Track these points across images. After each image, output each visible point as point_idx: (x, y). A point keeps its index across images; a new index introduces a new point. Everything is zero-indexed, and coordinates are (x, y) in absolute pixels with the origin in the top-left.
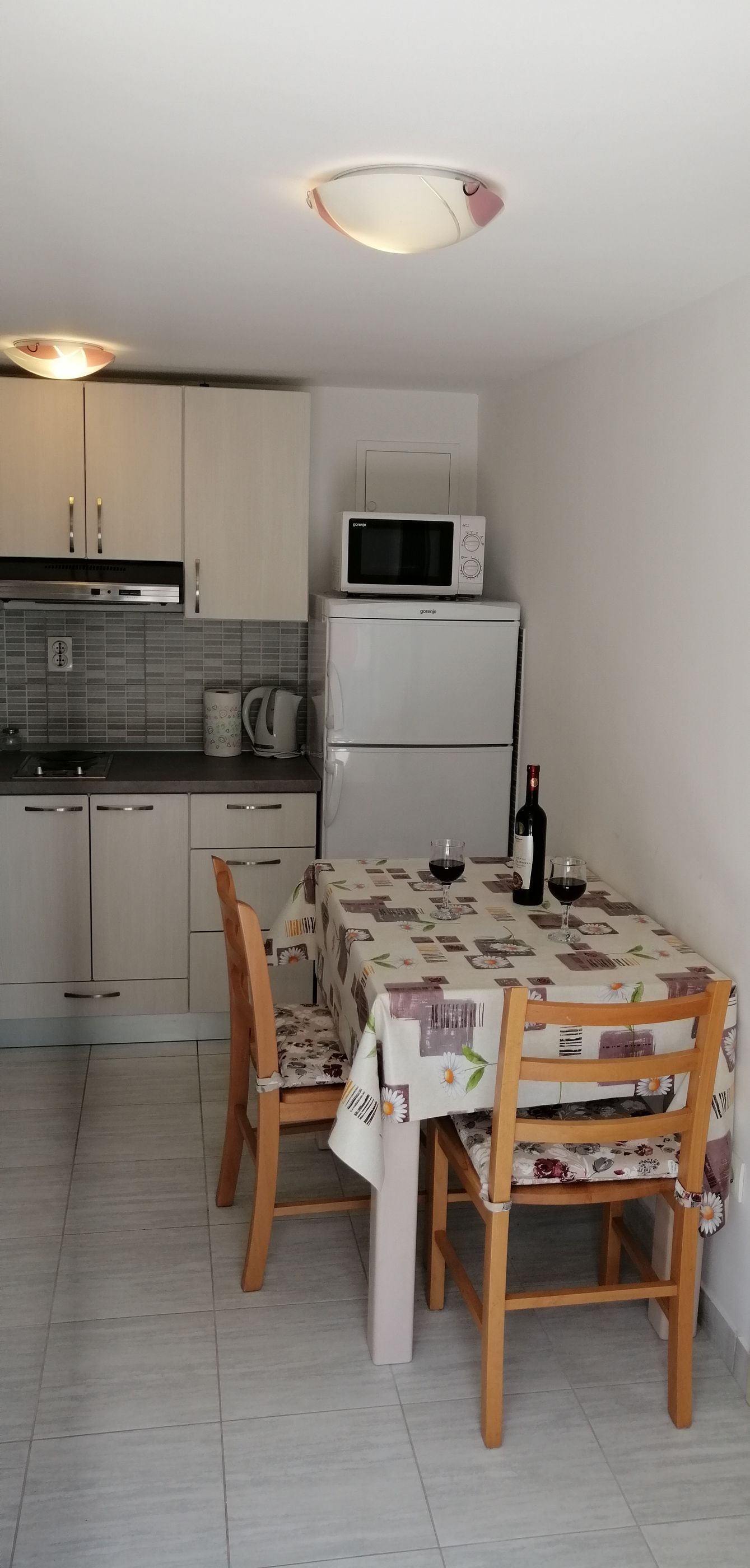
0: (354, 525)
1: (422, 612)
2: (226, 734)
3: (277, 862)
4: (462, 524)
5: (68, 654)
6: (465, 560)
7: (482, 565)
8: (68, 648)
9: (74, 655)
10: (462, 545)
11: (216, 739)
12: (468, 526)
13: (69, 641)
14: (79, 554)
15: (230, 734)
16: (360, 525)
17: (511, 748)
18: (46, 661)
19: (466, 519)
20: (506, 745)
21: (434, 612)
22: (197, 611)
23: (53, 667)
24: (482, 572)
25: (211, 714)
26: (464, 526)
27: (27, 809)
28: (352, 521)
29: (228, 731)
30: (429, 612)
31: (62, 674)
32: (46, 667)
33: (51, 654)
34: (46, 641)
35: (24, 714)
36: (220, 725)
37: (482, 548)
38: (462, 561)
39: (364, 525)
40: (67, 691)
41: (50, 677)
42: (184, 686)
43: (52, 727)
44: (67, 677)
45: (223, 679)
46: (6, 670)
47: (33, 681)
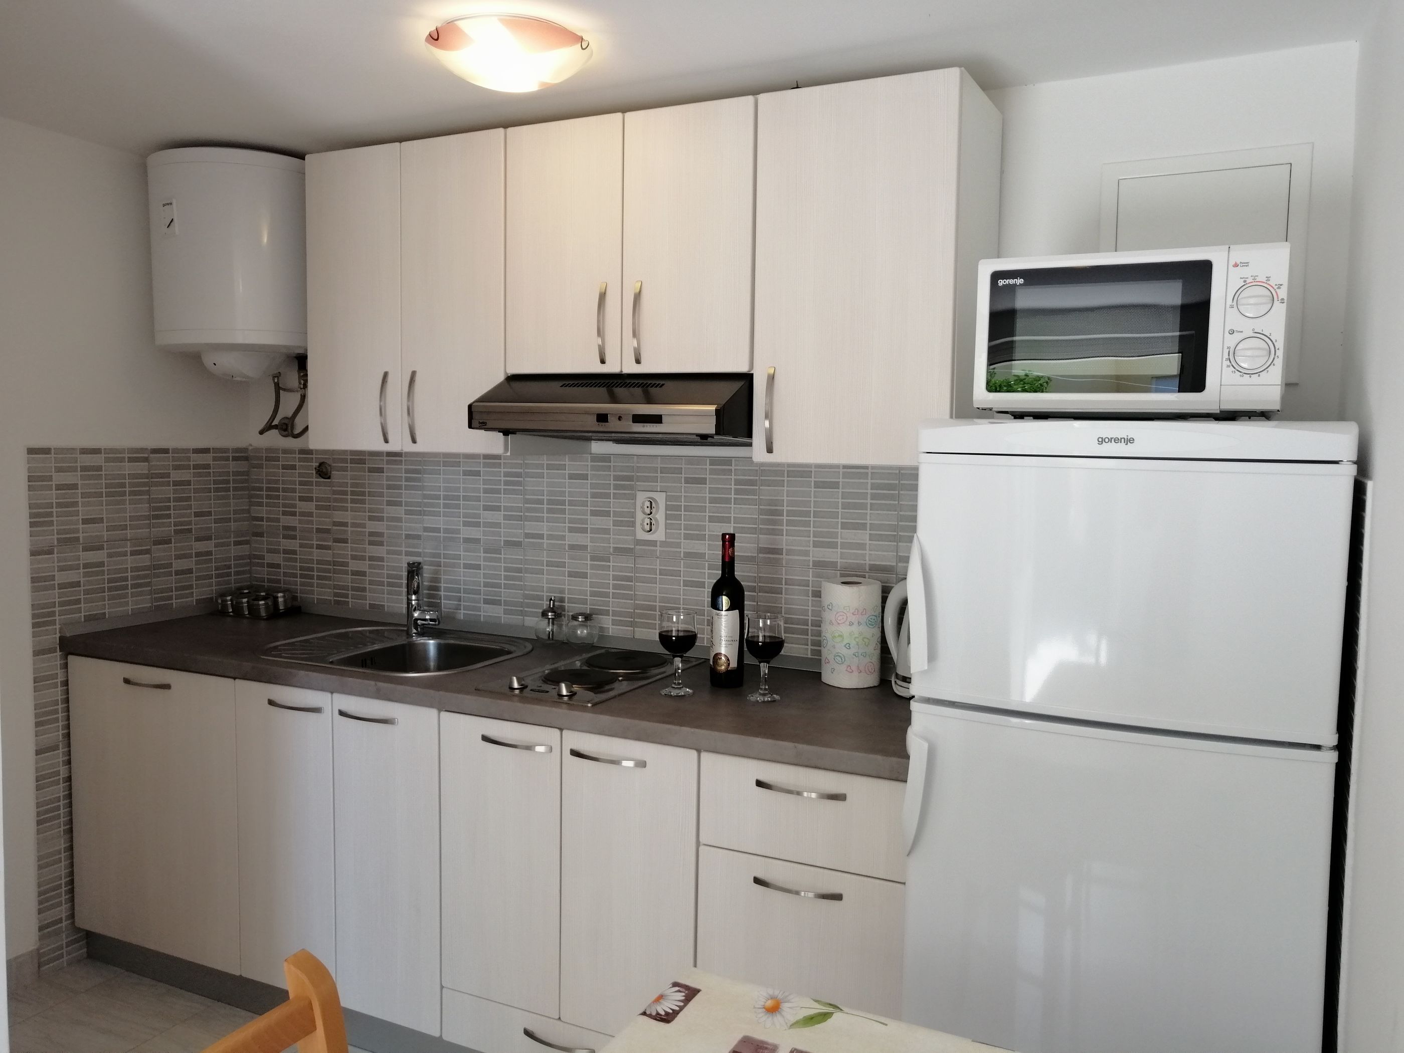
0: (1001, 283)
1: (1101, 441)
2: (844, 651)
3: (838, 897)
4: (1232, 263)
5: (660, 516)
6: (1237, 337)
7: (1280, 344)
8: (660, 506)
9: (667, 517)
10: (1232, 307)
12: (1246, 264)
13: (661, 498)
14: (612, 367)
16: (1012, 282)
17: (1333, 757)
18: (633, 524)
19: (1240, 253)
20: (1318, 747)
21: (1129, 441)
22: (770, 450)
23: (641, 535)
24: (1279, 362)
25: (828, 616)
26: (1236, 265)
27: (485, 739)
28: (996, 276)
29: (848, 646)
30: (1117, 440)
31: (653, 543)
32: (634, 534)
33: (640, 516)
34: (634, 497)
35: (606, 595)
36: (837, 635)
37: (1280, 312)
38: (1231, 341)
39: (1020, 281)
40: (658, 568)
41: (638, 547)
42: (811, 570)
43: (641, 616)
44: (658, 548)
45: (868, 562)
46: (589, 535)
47: (619, 551)
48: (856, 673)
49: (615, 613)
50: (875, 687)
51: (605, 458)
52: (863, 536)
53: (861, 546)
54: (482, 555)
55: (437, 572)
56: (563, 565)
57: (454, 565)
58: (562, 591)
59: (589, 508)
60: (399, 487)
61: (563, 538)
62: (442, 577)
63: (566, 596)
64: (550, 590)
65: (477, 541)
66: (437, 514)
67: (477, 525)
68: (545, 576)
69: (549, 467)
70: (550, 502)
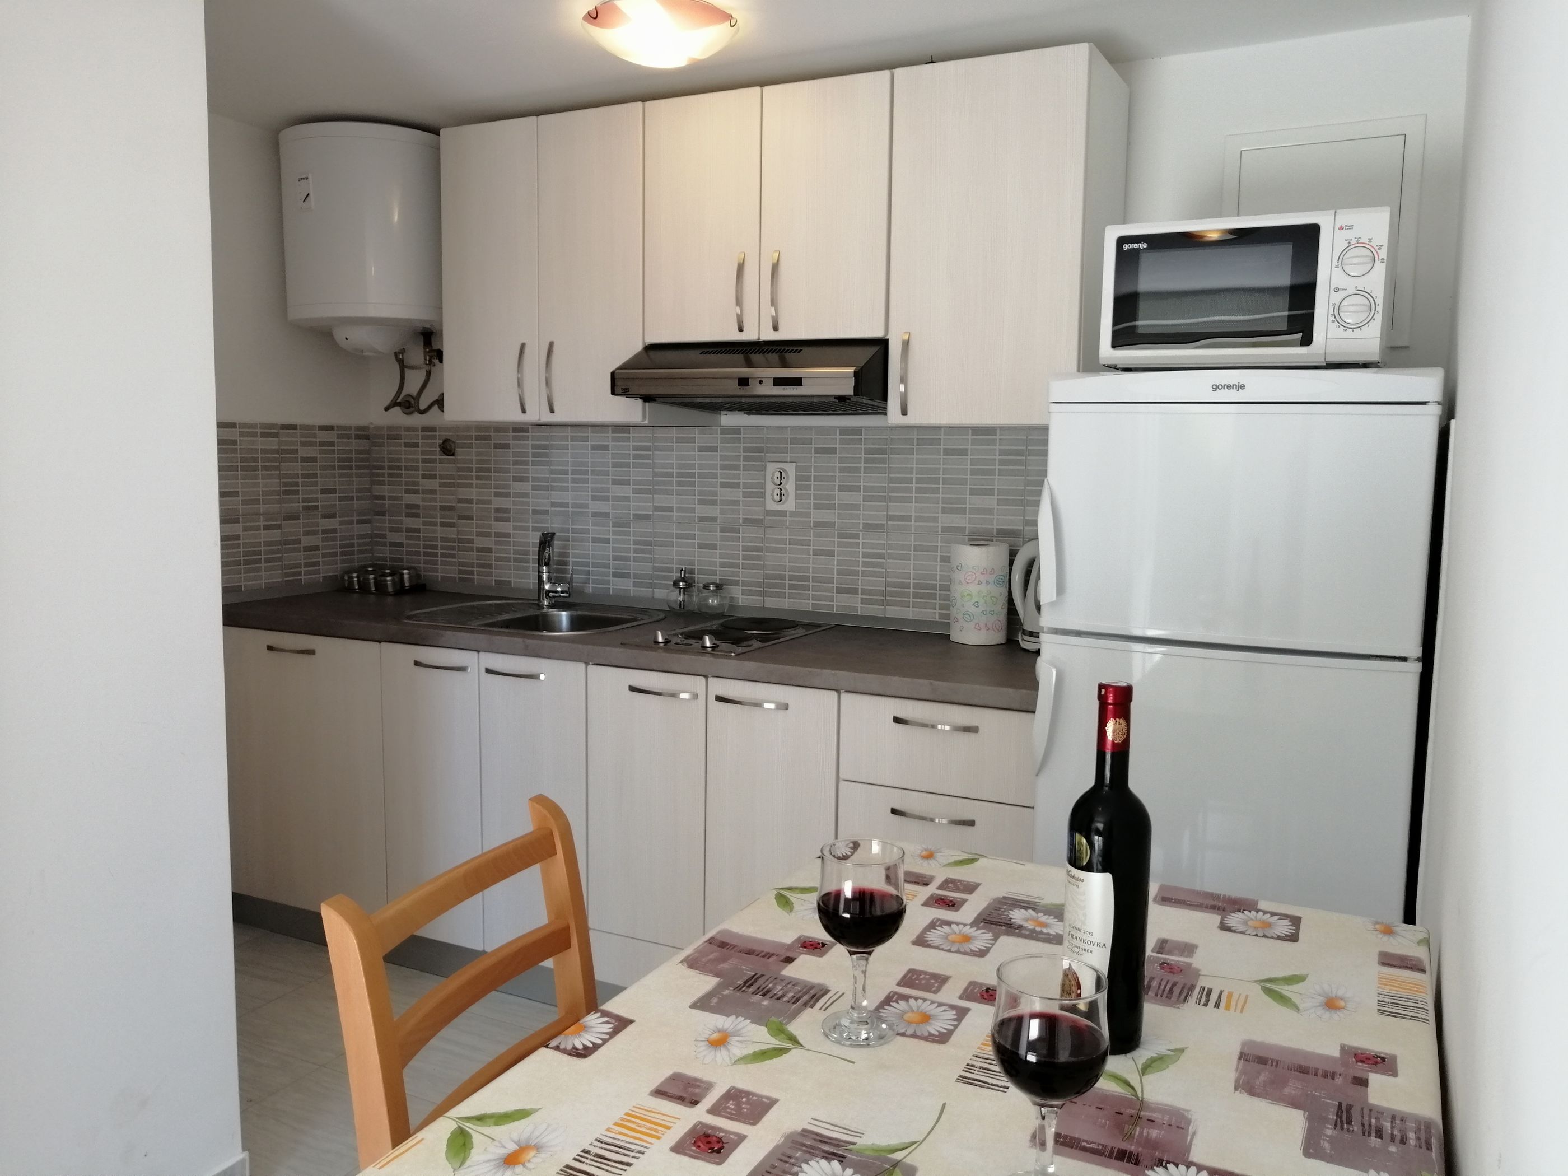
0: (1126, 247)
1: (1215, 388)
2: (973, 609)
3: (971, 823)
4: (1338, 226)
5: (790, 486)
6: (1342, 294)
7: (1380, 301)
8: (790, 475)
9: (797, 487)
10: (1337, 266)
11: (960, 616)
12: (1351, 227)
13: (791, 469)
14: (750, 335)
15: (981, 609)
16: (1136, 246)
17: (1418, 667)
18: (763, 495)
19: (1345, 217)
20: (1404, 659)
21: (1241, 387)
22: (904, 412)
23: (772, 505)
24: (1379, 317)
25: (957, 576)
26: (1341, 228)
27: (633, 689)
28: (1121, 241)
29: (977, 605)
30: (1229, 387)
31: (783, 513)
32: (764, 504)
33: (770, 487)
34: (764, 468)
35: (737, 566)
36: (965, 594)
37: (1380, 270)
38: (1336, 298)
39: (1144, 245)
40: (788, 537)
41: (767, 518)
42: (939, 536)
43: (770, 585)
44: (788, 518)
45: (995, 527)
46: (718, 507)
47: (749, 522)
48: (984, 631)
49: (744, 584)
50: (1002, 644)
51: (736, 430)
52: (991, 502)
53: (989, 511)
54: (611, 528)
55: (565, 547)
56: (692, 537)
57: (582, 540)
58: (692, 563)
59: (719, 480)
60: (526, 463)
61: (693, 510)
62: (570, 551)
63: (696, 567)
64: (679, 562)
65: (606, 515)
66: (566, 489)
67: (606, 499)
68: (675, 549)
69: (679, 440)
70: (679, 475)
